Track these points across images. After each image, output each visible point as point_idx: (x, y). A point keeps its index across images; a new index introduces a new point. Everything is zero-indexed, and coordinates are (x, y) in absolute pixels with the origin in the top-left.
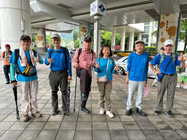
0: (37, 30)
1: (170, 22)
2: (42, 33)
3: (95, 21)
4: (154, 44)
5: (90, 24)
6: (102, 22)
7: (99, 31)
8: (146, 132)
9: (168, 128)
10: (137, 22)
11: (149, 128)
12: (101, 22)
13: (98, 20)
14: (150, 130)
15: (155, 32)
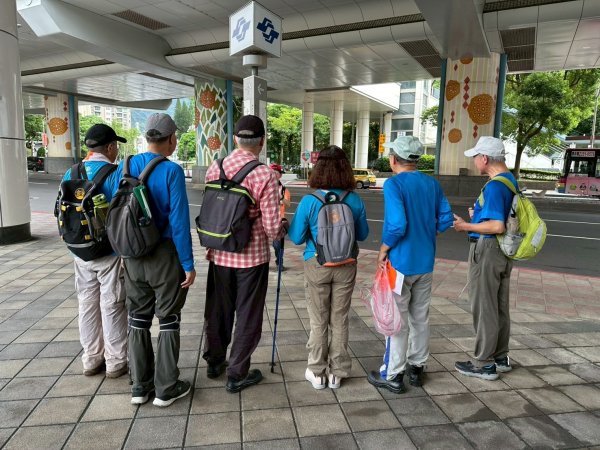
0: (46, 99)
1: (474, 82)
2: (65, 109)
3: (246, 71)
4: (428, 149)
5: (231, 82)
6: (268, 75)
8: (420, 435)
9: (486, 414)
10: (379, 78)
11: (428, 420)
12: (265, 75)
13: (256, 68)
14: (430, 427)
15: (432, 111)
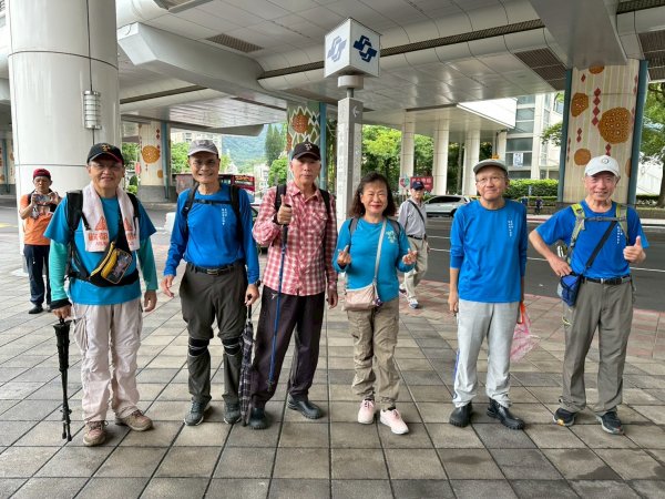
0: (140, 127)
1: (607, 94)
2: (158, 137)
3: (341, 92)
4: (550, 172)
5: (324, 103)
6: (364, 96)
7: (357, 126)
8: (526, 489)
9: (606, 473)
10: (492, 93)
11: (536, 474)
12: (361, 96)
13: (351, 89)
14: (540, 481)
15: (555, 129)
